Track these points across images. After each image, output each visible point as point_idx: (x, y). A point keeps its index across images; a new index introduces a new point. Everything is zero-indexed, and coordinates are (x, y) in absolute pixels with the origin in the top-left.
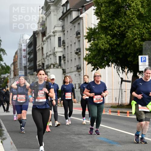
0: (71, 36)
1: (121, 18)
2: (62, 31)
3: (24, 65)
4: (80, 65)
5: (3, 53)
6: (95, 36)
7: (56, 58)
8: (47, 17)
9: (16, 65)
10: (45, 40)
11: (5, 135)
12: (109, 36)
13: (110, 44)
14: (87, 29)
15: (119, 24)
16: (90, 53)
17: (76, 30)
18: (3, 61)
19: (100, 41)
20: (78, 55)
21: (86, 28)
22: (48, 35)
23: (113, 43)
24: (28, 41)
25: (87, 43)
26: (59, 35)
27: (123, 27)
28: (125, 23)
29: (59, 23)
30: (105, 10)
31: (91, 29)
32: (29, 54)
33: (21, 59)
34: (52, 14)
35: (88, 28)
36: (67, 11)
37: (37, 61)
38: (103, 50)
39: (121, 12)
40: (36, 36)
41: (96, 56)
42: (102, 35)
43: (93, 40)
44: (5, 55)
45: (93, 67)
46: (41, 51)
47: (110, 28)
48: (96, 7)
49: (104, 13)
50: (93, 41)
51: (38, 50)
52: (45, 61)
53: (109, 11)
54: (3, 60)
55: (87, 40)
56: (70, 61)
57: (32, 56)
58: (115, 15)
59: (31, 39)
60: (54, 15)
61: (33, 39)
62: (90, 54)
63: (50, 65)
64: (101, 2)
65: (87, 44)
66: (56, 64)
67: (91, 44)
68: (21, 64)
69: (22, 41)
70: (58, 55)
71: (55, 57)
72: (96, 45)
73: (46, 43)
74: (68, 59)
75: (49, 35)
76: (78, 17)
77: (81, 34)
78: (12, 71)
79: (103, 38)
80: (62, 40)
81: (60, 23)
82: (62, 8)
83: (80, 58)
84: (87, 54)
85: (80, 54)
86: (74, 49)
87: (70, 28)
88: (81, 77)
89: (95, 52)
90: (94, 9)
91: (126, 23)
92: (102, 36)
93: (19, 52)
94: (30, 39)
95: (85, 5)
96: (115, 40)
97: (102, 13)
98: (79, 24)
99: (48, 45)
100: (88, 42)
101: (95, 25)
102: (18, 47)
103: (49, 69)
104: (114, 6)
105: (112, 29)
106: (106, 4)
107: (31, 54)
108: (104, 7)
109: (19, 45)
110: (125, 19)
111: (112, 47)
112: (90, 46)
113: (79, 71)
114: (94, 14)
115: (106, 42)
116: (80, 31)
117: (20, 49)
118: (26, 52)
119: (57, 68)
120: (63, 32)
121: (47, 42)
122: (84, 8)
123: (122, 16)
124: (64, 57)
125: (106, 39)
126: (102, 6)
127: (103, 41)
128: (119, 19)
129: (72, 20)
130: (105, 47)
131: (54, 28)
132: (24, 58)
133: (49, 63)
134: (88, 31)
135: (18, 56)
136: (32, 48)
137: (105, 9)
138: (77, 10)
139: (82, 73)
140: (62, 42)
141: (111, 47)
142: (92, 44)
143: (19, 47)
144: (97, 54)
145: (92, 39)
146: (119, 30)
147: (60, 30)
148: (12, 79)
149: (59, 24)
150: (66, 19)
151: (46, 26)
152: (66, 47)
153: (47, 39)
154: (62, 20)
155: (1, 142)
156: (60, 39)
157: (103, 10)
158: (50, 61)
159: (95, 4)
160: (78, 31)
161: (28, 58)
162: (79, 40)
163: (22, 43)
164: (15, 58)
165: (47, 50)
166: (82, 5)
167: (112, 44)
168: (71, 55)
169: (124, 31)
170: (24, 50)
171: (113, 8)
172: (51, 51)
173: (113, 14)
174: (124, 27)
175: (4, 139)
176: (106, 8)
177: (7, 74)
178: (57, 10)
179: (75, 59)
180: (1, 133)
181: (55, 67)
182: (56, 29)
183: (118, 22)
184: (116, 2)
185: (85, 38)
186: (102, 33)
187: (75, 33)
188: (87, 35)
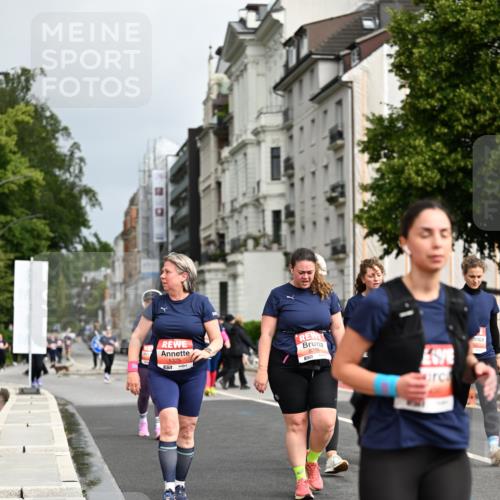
0: (313, 142)
1: (481, 82)
2: (282, 129)
3: (159, 241)
4: (344, 240)
5: (91, 199)
6: (394, 143)
7: (264, 217)
8: (235, 84)
9: (133, 242)
10: (226, 158)
11: (94, 469)
12: (438, 144)
13: (442, 171)
14: (368, 119)
15: (471, 103)
16: (374, 198)
17: (331, 123)
18: (89, 227)
19: (410, 159)
20: (337, 207)
21: (363, 115)
22: (237, 140)
23: (452, 164)
24: (172, 161)
25: (365, 165)
26: (274, 141)
27: (484, 113)
28: (492, 100)
29: (274, 100)
30: (428, 57)
31: (380, 119)
32: (176, 202)
33: (148, 219)
34: (251, 71)
35: (371, 117)
36: (300, 62)
37: (203, 226)
38: (418, 189)
39: (481, 62)
40: (199, 144)
41: (397, 209)
42: (415, 140)
43: (386, 156)
44: (97, 208)
45: (385, 246)
46: (213, 195)
47: (442, 116)
48: (396, 48)
49: (422, 66)
50: (384, 160)
51: (204, 190)
52: (227, 228)
53: (442, 60)
54: (91, 224)
55: (366, 156)
56: (309, 226)
57: (185, 211)
58: (461, 73)
59: (181, 154)
60: (258, 75)
61: (187, 156)
62: (377, 203)
63: (245, 241)
64: (415, 31)
65: (365, 171)
66: (264, 235)
67: (378, 170)
68: (148, 236)
69: (152, 162)
70: (271, 205)
71: (261, 215)
72: (398, 172)
73: (231, 167)
74: (302, 218)
75: (240, 140)
76: (336, 80)
77: (345, 135)
78: (118, 260)
79: (419, 149)
80: (283, 156)
81: (278, 100)
82: (284, 51)
83: (342, 216)
84: (365, 204)
85: (343, 204)
86: (323, 187)
87: (311, 117)
88: (345, 278)
89: (392, 195)
90: (390, 56)
91: (495, 99)
92: (417, 142)
93: (141, 197)
94: (178, 155)
95: (358, 40)
96: (459, 157)
97: (417, 67)
98: (339, 103)
99: (236, 173)
100: (369, 162)
101: (391, 107)
102: (140, 180)
103: (242, 253)
104: (456, 43)
105: (450, 119)
106: (429, 36)
107: (181, 204)
108: (422, 47)
109: (142, 174)
110: (493, 84)
111: (449, 179)
112: (377, 176)
113: (338, 261)
114: (390, 71)
115: (429, 163)
116: (342, 126)
117: (145, 188)
118: (164, 196)
119: (268, 248)
120: (285, 131)
121: (233, 163)
122: (355, 51)
123: (483, 76)
124: (290, 214)
125: (430, 154)
126: (415, 44)
127: (420, 158)
128: (473, 86)
129: (316, 91)
130: (425, 179)
131: (258, 117)
132: (159, 218)
133: (241, 233)
134: (369, 125)
135: (138, 210)
136: (186, 183)
137: (427, 53)
138: (332, 57)
139: (349, 267)
140: (282, 165)
141: (446, 179)
142: (383, 167)
143: (142, 180)
144: (397, 203)
145: (382, 153)
146: (471, 121)
147: (275, 124)
148: (118, 287)
149: (274, 104)
150: (296, 88)
151: (230, 110)
152: (296, 180)
153: (233, 153)
154: (284, 90)
155: (84, 491)
156: (276, 154)
157: (421, 57)
158: (244, 227)
159: (394, 37)
160: (336, 126)
161: (172, 218)
162: (339, 156)
163: (152, 166)
164: (129, 218)
165: (235, 190)
166: (350, 41)
167: (450, 170)
168: (314, 206)
169: (490, 125)
170: (160, 192)
171: (452, 49)
172: (248, 195)
173: (453, 69)
174: (488, 112)
175: (92, 484)
176: (430, 51)
177: (103, 269)
178: (267, 57)
179: (327, 219)
180: (84, 464)
181: (260, 248)
182: (264, 121)
183: (468, 95)
184: (464, 29)
185: (360, 148)
186: (416, 131)
187: (327, 133)
188: (365, 139)
